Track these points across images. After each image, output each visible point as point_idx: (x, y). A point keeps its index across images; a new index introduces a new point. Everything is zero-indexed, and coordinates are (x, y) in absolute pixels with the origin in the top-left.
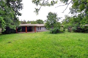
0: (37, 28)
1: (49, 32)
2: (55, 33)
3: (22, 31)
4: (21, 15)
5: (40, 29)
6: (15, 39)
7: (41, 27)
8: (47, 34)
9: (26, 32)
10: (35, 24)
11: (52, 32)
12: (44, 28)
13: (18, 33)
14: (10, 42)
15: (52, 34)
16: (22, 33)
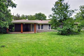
0: (37, 27)
1: (56, 33)
2: (67, 35)
3: (15, 31)
4: (15, 7)
5: (42, 28)
6: (8, 42)
7: (42, 25)
8: (53, 36)
9: (22, 33)
10: (33, 20)
11: (60, 32)
12: (48, 27)
13: (10, 33)
14: (3, 46)
15: (61, 36)
16: (16, 34)
